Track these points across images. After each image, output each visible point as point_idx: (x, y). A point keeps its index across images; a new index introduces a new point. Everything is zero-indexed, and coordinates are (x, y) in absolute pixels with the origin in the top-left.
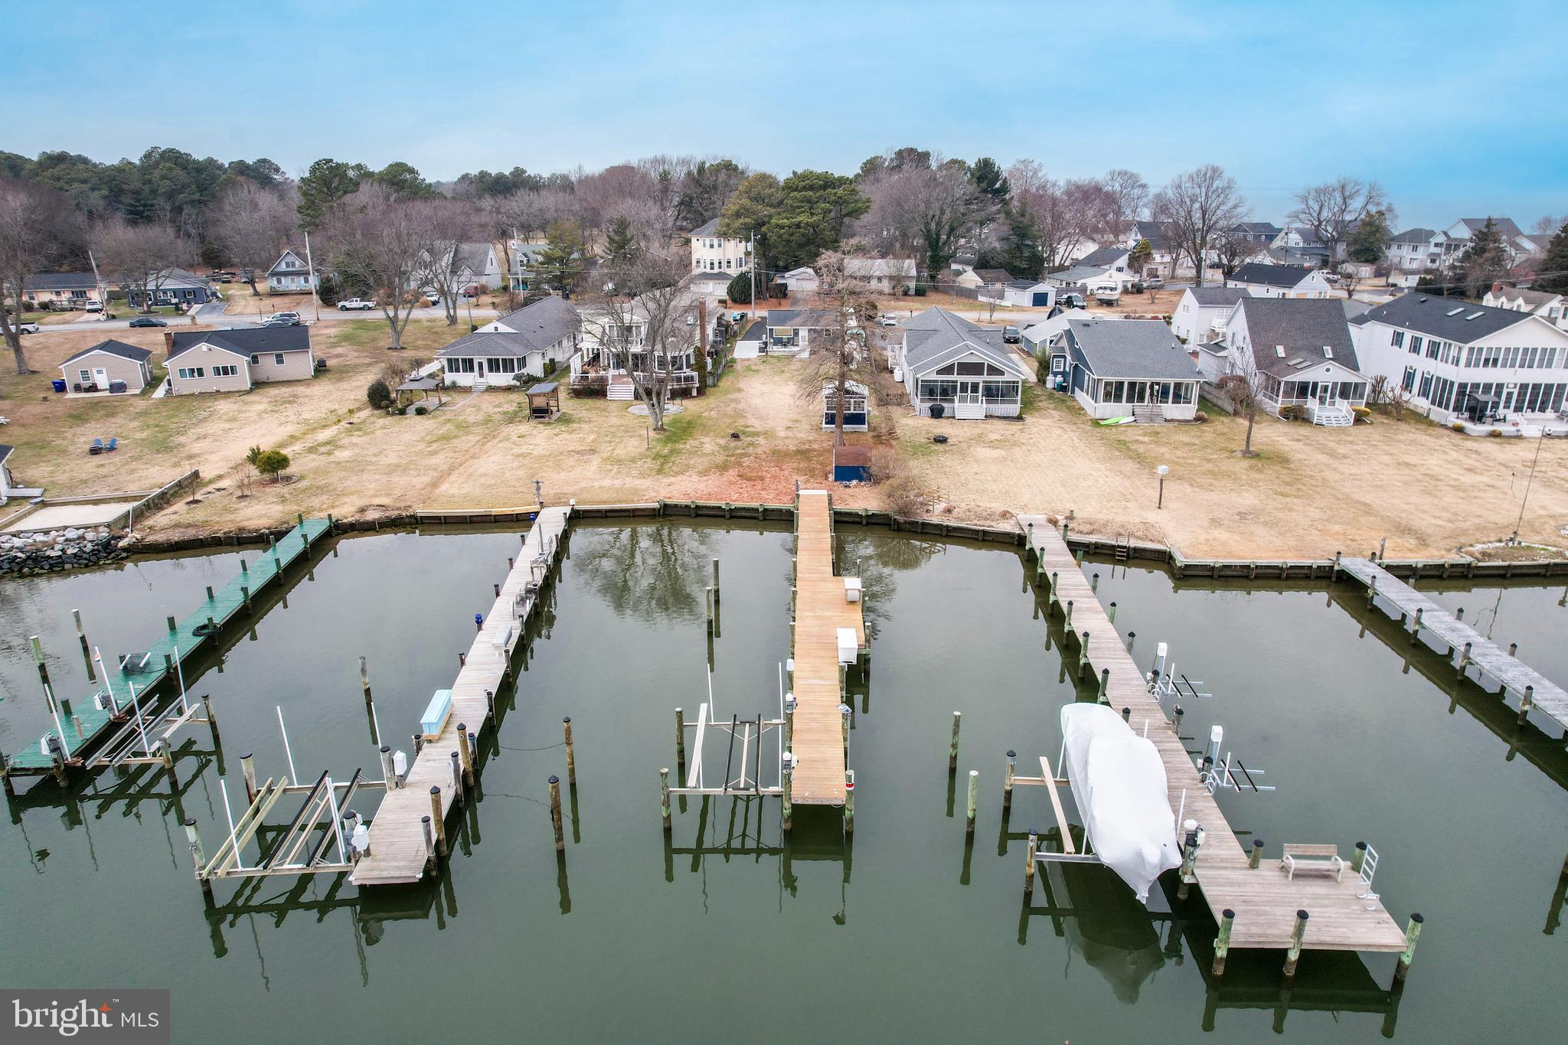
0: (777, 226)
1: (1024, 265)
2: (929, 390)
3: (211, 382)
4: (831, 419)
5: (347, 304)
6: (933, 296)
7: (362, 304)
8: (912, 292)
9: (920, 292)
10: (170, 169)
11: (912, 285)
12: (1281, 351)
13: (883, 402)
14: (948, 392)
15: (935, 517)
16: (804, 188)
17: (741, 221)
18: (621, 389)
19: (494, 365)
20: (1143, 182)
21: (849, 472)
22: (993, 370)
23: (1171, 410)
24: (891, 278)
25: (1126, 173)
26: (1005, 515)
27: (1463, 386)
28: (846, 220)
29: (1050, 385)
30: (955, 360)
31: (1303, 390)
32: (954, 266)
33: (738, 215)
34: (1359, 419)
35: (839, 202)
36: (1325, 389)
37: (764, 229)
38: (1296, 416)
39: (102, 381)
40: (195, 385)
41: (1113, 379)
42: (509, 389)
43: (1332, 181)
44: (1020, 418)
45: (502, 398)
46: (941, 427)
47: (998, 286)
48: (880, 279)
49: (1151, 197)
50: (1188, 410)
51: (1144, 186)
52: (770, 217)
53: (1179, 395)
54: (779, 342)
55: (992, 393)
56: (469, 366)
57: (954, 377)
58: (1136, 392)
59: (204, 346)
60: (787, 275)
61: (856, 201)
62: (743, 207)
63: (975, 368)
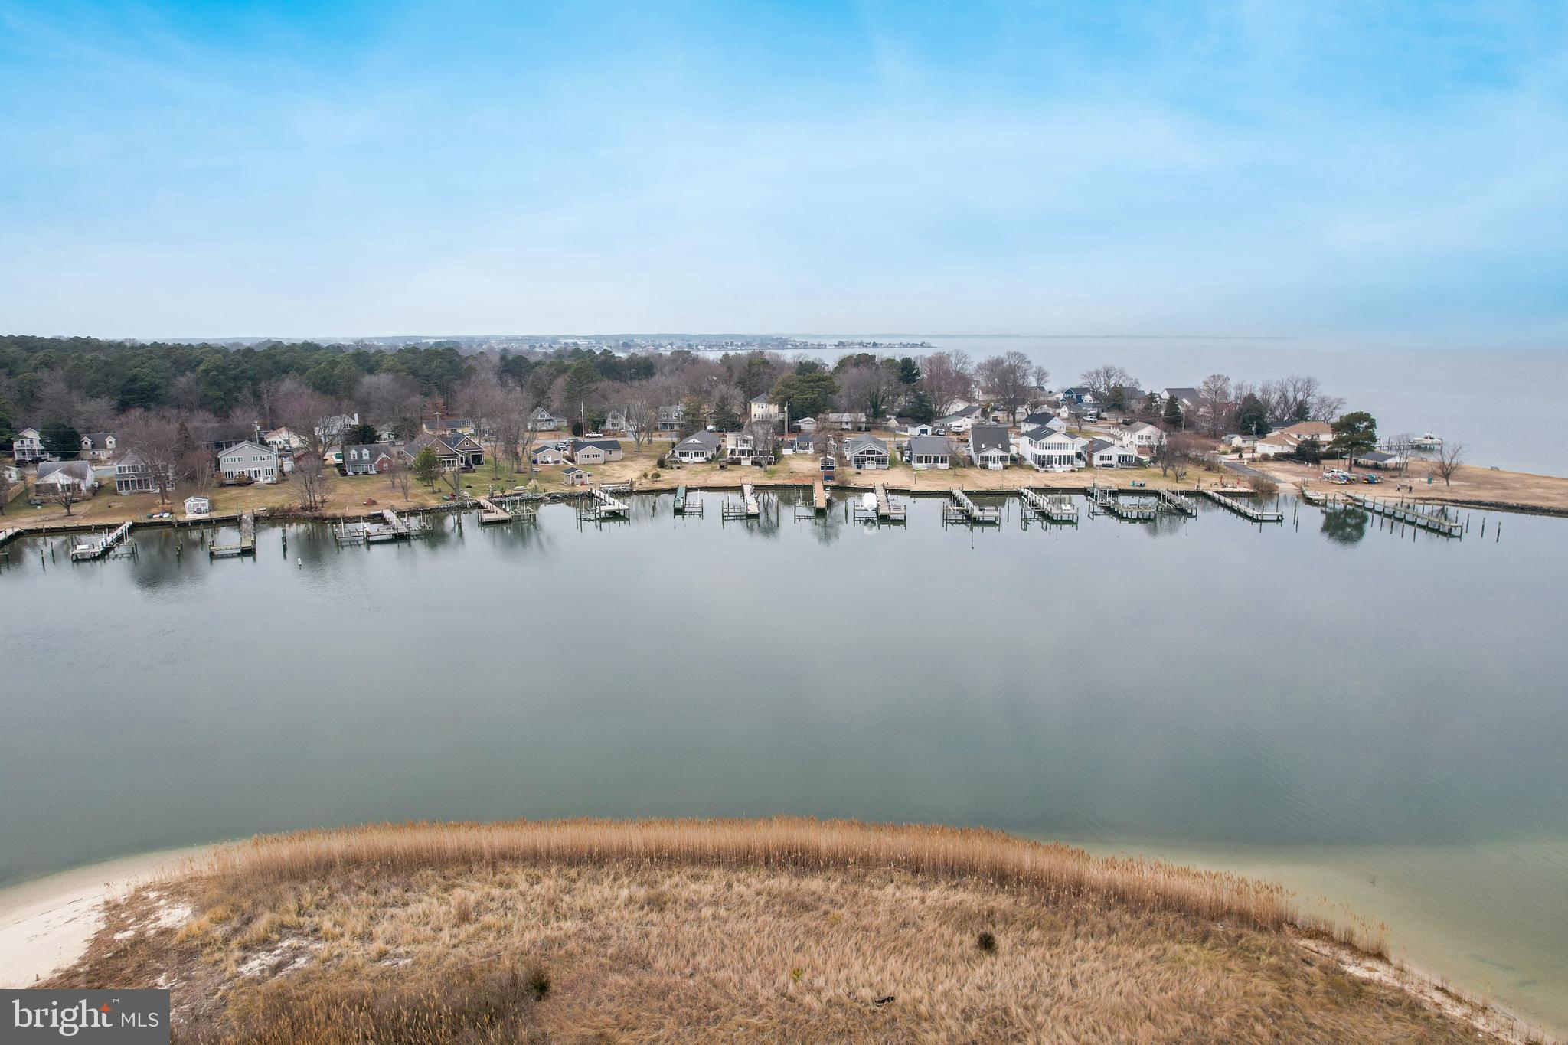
0: (797, 398)
1: (922, 415)
2: (857, 460)
3: (592, 460)
4: (822, 468)
5: (590, 435)
6: (874, 431)
7: (597, 435)
8: (863, 429)
9: (867, 430)
10: (441, 362)
11: (863, 426)
12: (983, 446)
13: (842, 465)
14: (863, 460)
15: (852, 485)
16: (809, 382)
17: (780, 396)
18: (746, 462)
19: (696, 454)
20: (1028, 359)
21: (827, 478)
22: (878, 453)
23: (940, 465)
24: (852, 422)
25: (1018, 353)
26: (870, 485)
27: (1040, 456)
28: (830, 395)
29: (904, 460)
30: (865, 449)
31: (987, 458)
32: (888, 417)
33: (778, 394)
34: (1006, 467)
35: (825, 388)
36: (994, 458)
37: (790, 400)
38: (984, 467)
39: (550, 460)
40: (586, 461)
41: (920, 455)
42: (702, 463)
43: (1100, 368)
44: (888, 469)
45: (703, 465)
46: (859, 471)
47: (907, 426)
48: (847, 423)
49: (1034, 369)
50: (947, 466)
51: (1029, 362)
52: (793, 394)
53: (943, 460)
54: (801, 448)
55: (878, 461)
56: (687, 454)
57: (865, 455)
58: (928, 460)
59: (591, 446)
60: (800, 421)
61: (834, 387)
62: (780, 390)
63: (872, 452)
